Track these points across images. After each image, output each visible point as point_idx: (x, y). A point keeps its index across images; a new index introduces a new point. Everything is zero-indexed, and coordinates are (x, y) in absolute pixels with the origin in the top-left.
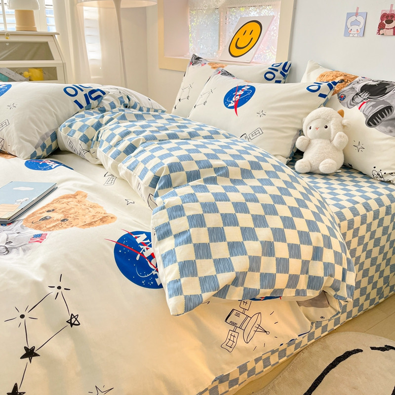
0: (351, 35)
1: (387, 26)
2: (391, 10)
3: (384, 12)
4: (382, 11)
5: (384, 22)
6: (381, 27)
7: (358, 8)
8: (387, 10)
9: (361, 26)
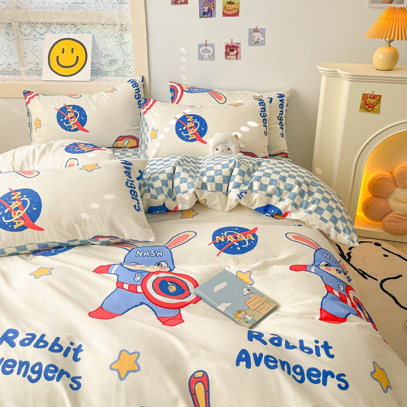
0: (204, 59)
1: (231, 53)
2: (232, 43)
3: (227, 44)
4: (226, 43)
5: (228, 50)
6: (227, 54)
7: (206, 41)
8: (229, 43)
9: (211, 53)
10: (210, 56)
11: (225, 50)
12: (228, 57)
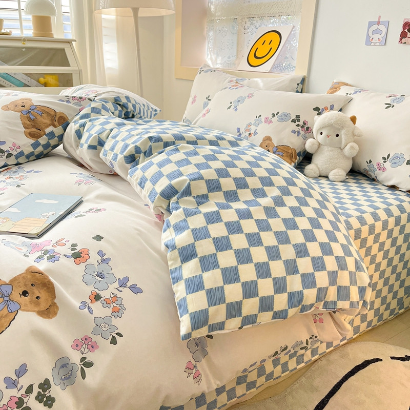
0: (372, 44)
1: (409, 34)
4: (405, 19)
5: (406, 30)
6: (403, 35)
7: (380, 17)
9: (383, 35)
10: (381, 38)
11: (401, 30)
12: (403, 40)
